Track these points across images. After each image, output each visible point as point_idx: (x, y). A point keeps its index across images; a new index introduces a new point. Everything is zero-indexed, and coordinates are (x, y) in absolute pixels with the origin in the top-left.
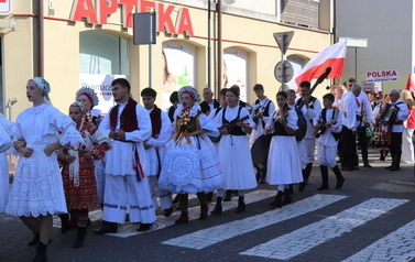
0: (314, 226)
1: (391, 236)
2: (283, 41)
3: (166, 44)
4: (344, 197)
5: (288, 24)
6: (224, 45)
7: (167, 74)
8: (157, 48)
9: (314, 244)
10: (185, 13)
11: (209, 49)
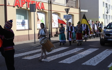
0: (76, 55)
1: (95, 57)
2: (67, 10)
3: (38, 12)
4: (83, 48)
5: (68, 6)
6: (52, 12)
7: (38, 19)
8: (36, 13)
9: (76, 60)
10: (42, 4)
11: (49, 13)
